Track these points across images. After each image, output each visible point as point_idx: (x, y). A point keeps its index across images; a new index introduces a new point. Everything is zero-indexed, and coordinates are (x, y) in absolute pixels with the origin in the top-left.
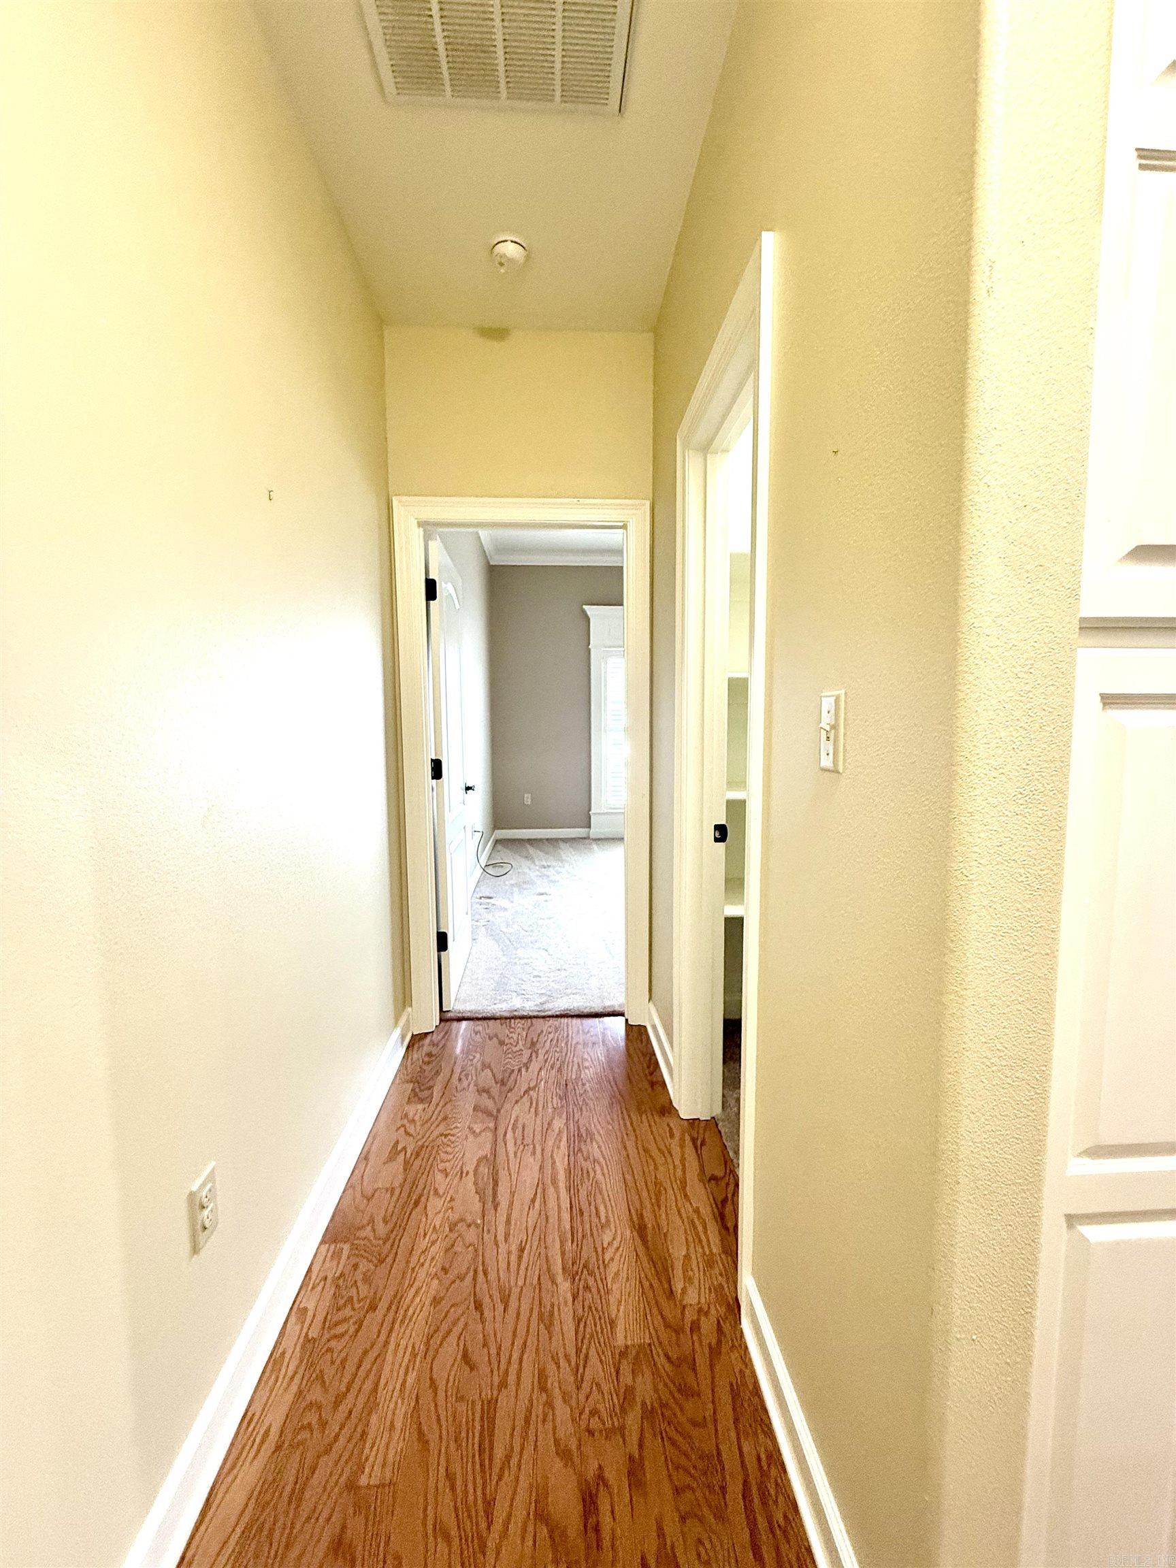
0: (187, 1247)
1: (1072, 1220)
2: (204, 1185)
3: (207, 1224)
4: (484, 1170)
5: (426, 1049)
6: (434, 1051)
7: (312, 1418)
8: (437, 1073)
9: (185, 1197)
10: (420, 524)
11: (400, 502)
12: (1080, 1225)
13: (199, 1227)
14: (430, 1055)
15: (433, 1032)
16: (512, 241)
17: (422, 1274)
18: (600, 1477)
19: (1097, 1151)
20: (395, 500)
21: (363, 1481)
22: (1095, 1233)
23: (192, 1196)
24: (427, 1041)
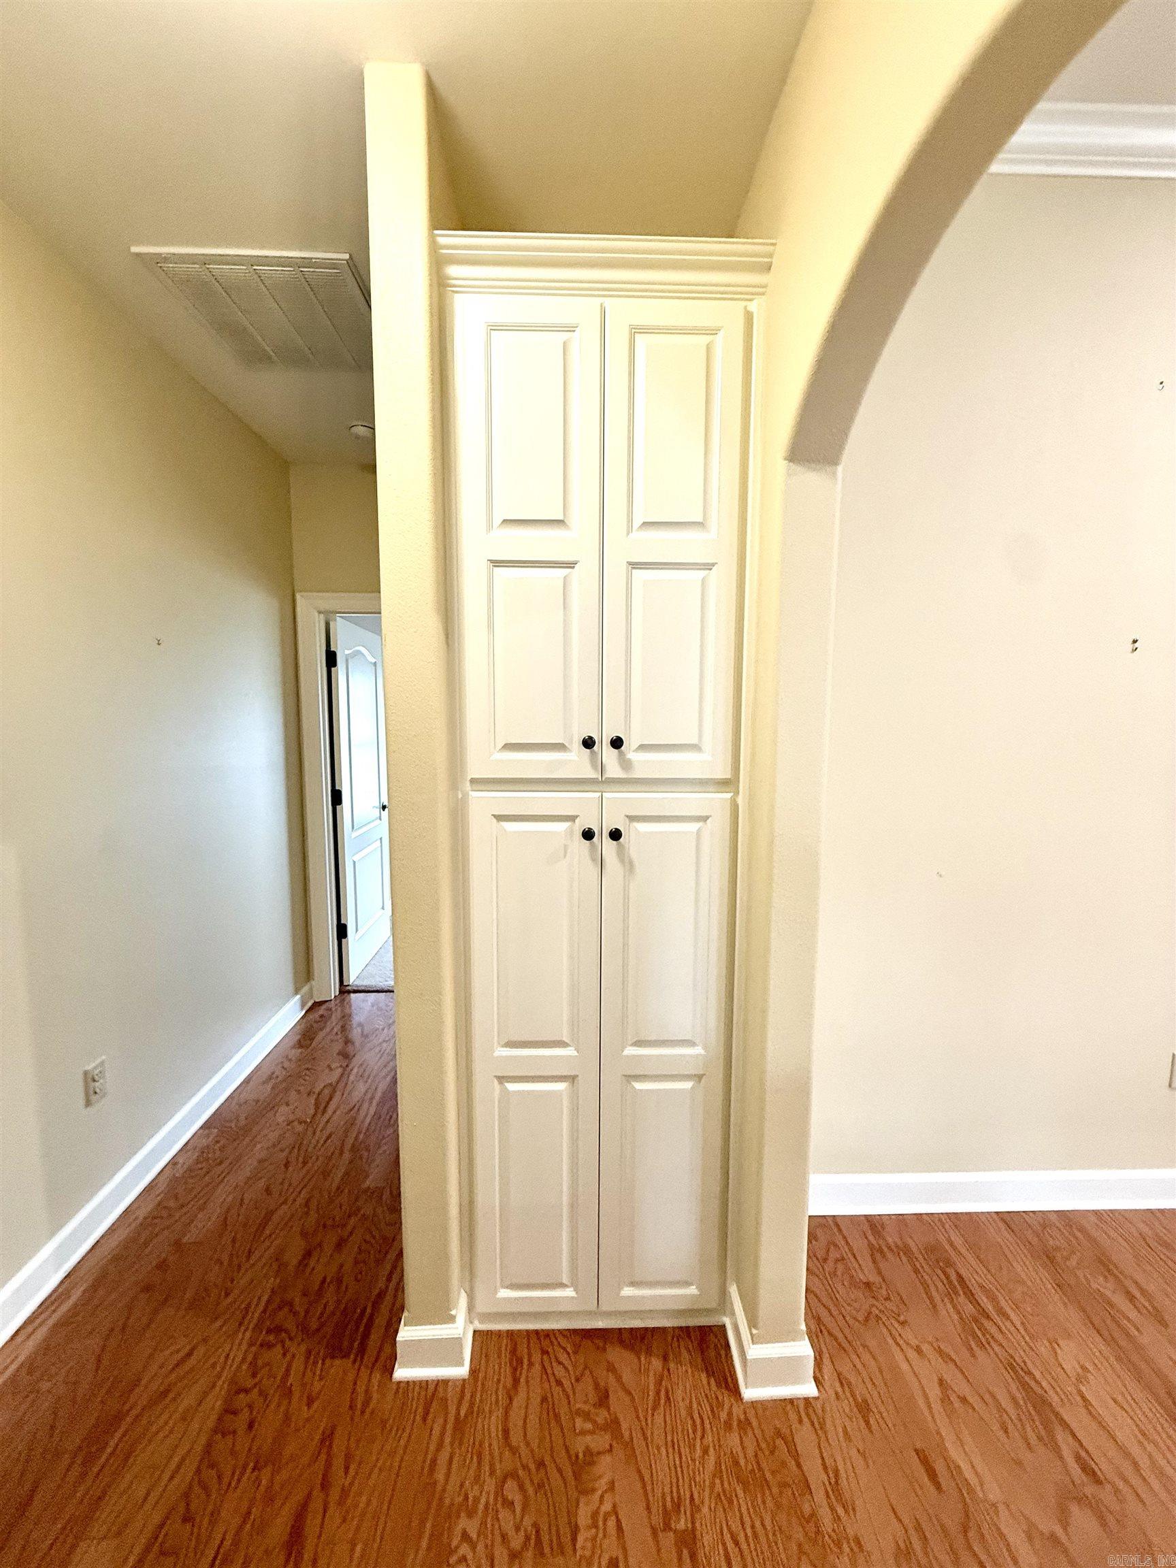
0: (82, 1102)
1: (502, 1079)
2: (95, 1068)
3: (98, 1090)
4: (326, 1091)
5: (321, 1012)
6: (326, 1013)
7: (164, 1213)
8: (321, 1030)
9: (82, 1072)
10: (320, 612)
11: (302, 596)
12: (508, 1082)
13: (91, 1092)
14: (322, 1016)
15: (331, 1000)
16: (362, 426)
17: (259, 1146)
18: (320, 1245)
19: (511, 1044)
20: (298, 596)
21: (185, 1240)
22: (512, 1087)
23: (86, 1073)
24: (324, 1007)
